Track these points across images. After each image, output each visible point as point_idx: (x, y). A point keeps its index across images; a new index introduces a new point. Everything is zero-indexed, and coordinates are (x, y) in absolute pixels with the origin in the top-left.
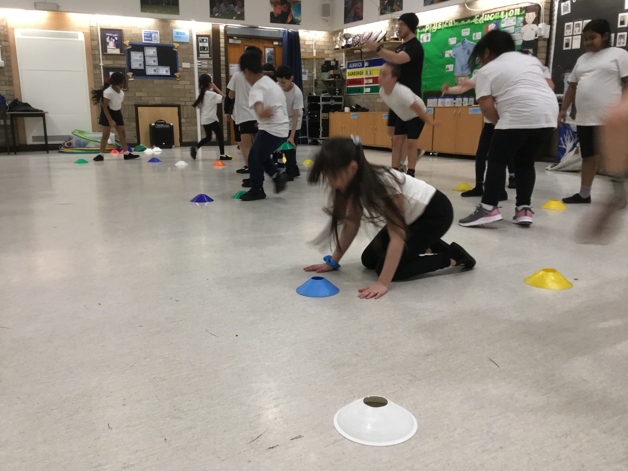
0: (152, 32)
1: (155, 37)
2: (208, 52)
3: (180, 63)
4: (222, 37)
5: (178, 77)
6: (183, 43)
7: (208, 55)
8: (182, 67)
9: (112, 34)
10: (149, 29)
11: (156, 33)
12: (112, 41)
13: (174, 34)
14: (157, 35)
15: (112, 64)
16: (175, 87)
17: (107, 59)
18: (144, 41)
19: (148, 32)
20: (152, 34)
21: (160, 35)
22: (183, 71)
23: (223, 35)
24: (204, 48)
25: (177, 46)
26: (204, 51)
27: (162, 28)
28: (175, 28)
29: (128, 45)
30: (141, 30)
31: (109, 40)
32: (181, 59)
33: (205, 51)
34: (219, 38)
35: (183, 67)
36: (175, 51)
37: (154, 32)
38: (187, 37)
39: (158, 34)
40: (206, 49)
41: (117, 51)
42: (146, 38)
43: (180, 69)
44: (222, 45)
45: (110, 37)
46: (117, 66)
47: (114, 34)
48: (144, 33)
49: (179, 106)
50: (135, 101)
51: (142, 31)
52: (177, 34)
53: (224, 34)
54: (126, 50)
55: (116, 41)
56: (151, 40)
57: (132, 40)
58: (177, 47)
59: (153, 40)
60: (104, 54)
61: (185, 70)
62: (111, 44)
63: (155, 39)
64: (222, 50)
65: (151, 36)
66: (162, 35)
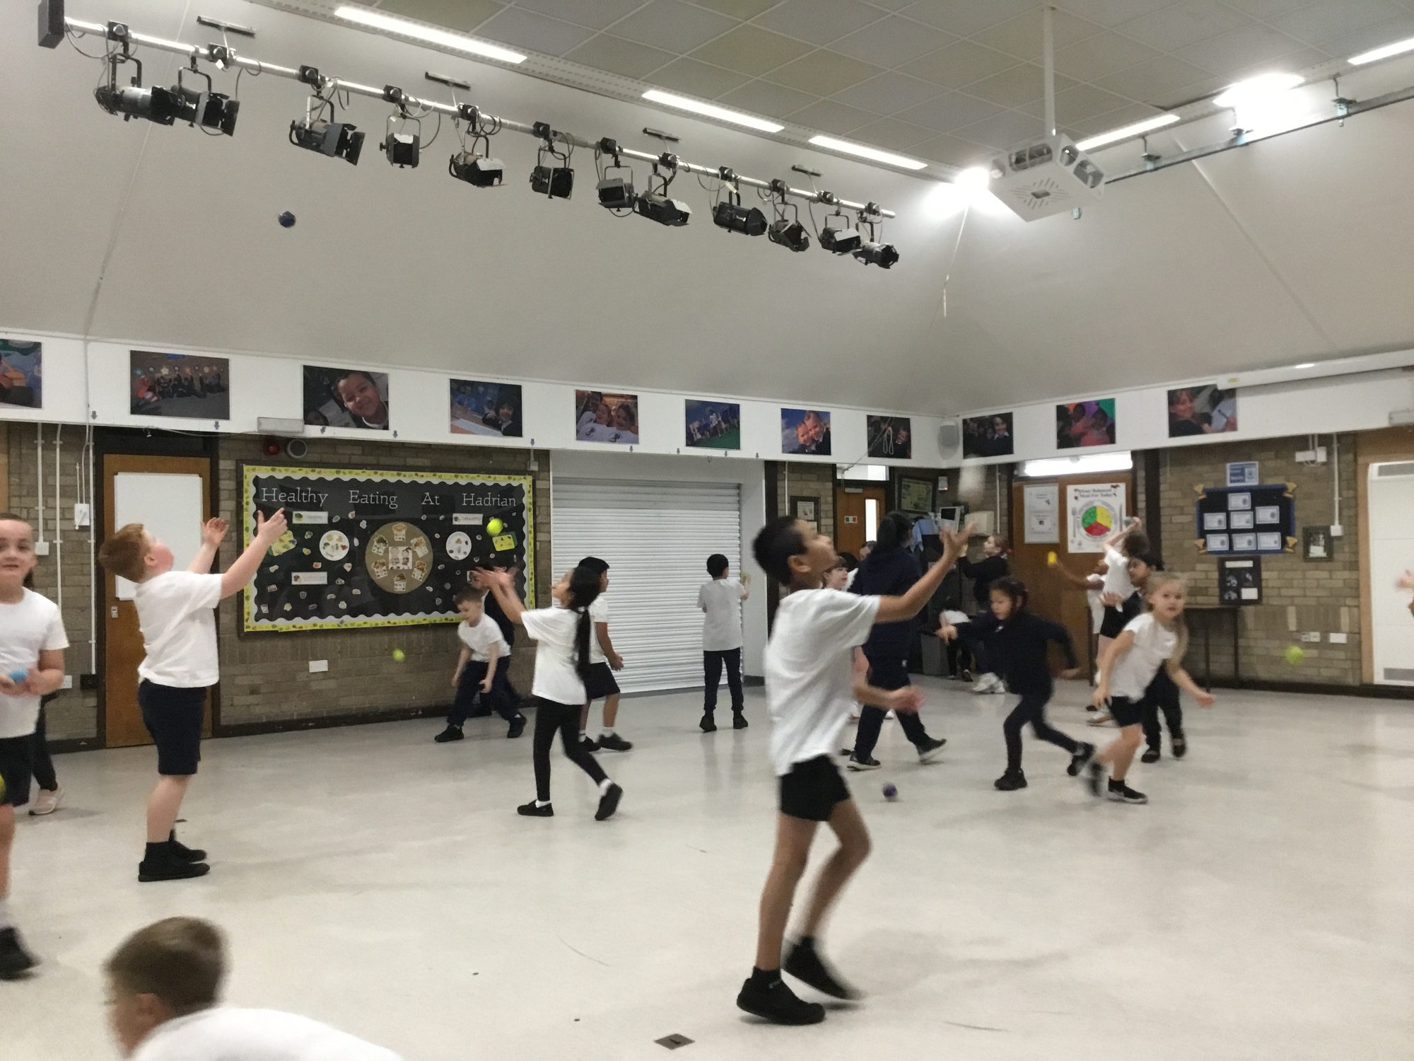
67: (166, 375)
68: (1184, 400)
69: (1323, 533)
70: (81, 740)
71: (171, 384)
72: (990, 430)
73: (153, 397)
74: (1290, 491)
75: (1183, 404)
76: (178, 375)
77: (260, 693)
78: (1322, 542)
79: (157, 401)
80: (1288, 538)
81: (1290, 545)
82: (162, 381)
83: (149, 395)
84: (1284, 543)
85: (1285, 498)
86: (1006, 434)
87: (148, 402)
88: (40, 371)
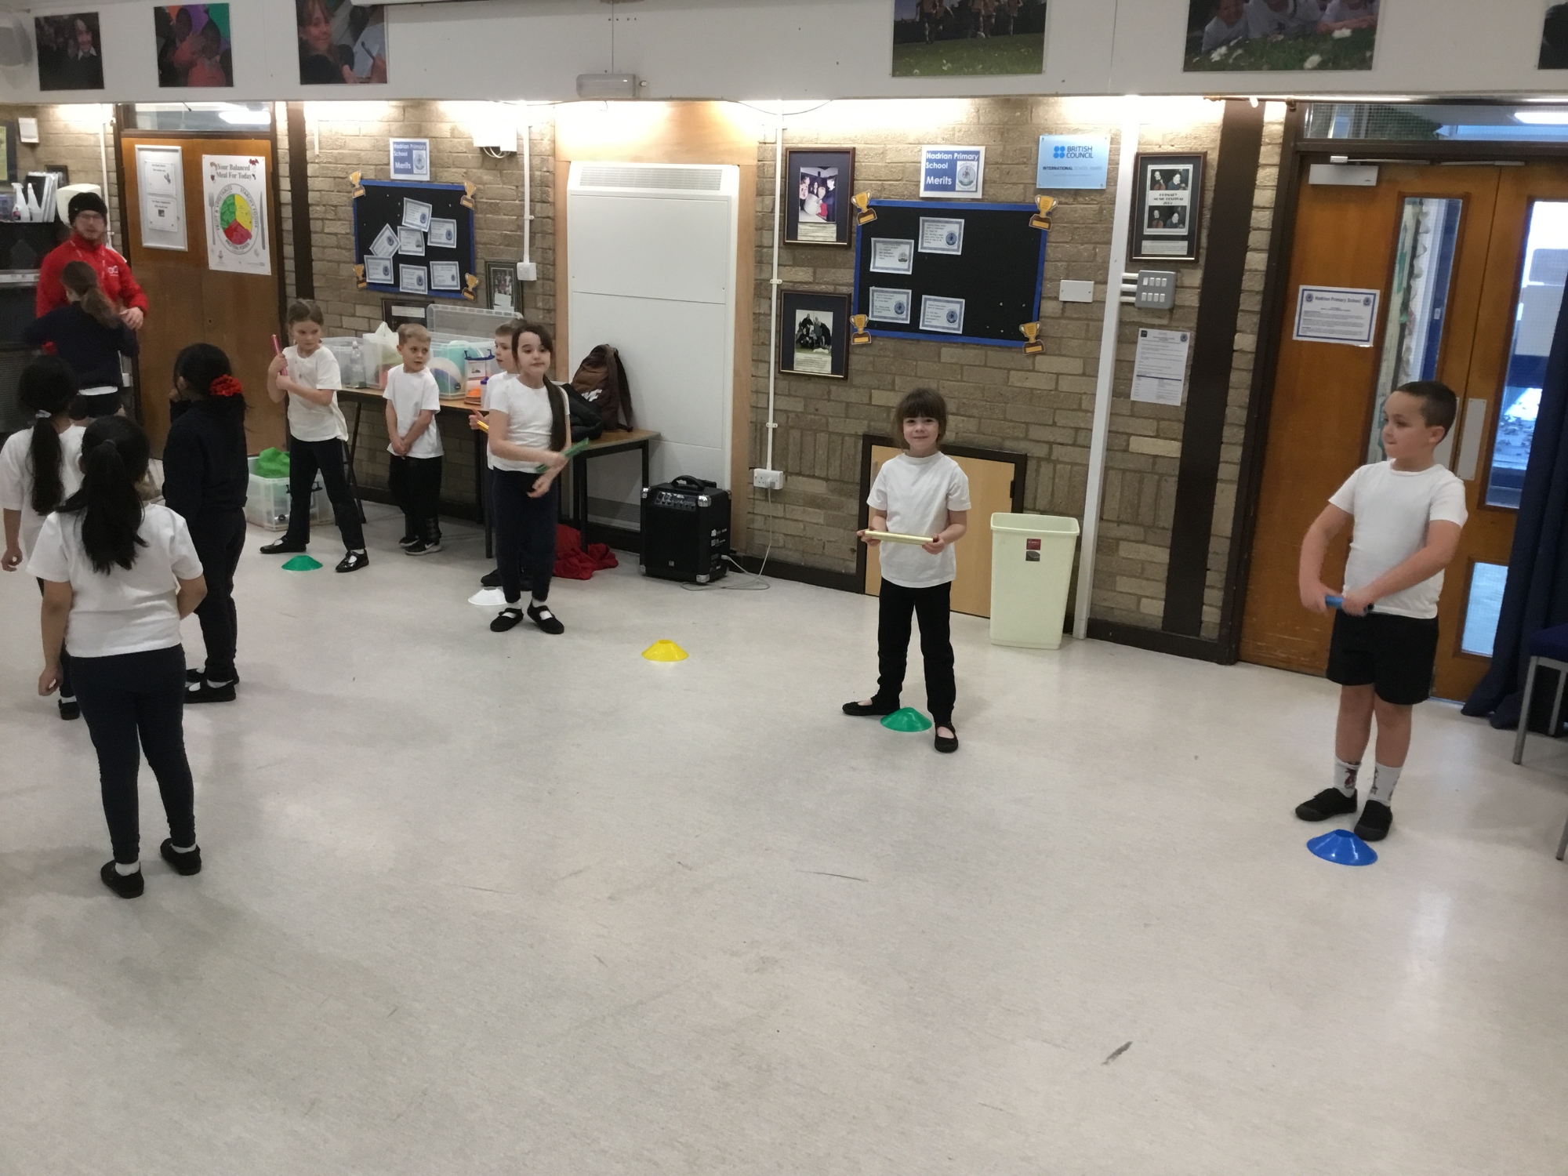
0: (958, 152)
1: (967, 174)
2: (1184, 231)
3: (1052, 280)
4: (1269, 156)
5: (1033, 340)
6: (1076, 193)
7: (1185, 244)
8: (1056, 298)
9: (820, 170)
10: (946, 141)
11: (972, 157)
12: (817, 195)
13: (1045, 157)
14: (975, 163)
15: (811, 280)
16: (1016, 379)
17: (796, 263)
18: (923, 194)
19: (941, 152)
20: (957, 160)
21: (986, 163)
22: (1062, 317)
23: (1278, 150)
24: (1167, 212)
25: (1048, 208)
26: (1165, 226)
27: (1002, 134)
28: (1050, 133)
29: (865, 210)
30: (919, 147)
31: (807, 193)
32: (1059, 264)
33: (1175, 226)
34: (1252, 165)
35: (1062, 298)
36: (1038, 231)
37: (964, 152)
38: (1098, 168)
39: (978, 160)
40: (1175, 218)
41: (828, 234)
42: (930, 180)
43: (1048, 307)
44: (1265, 194)
45: (813, 179)
46: (823, 288)
47: (825, 168)
48: (929, 161)
49: (1021, 462)
50: (866, 422)
51: (920, 150)
52: (1056, 156)
53: (1281, 141)
54: (858, 227)
55: (828, 192)
56: (952, 188)
57: (883, 188)
58: (1049, 214)
59: (958, 187)
60: (785, 244)
61: (1068, 314)
62: (813, 207)
63: (966, 181)
64: (1262, 218)
65: (951, 172)
66: (997, 163)
68: (317, 18)
69: (510, 274)
72: (71, 42)
74: (469, 196)
75: (316, 25)
78: (509, 289)
80: (467, 276)
81: (470, 289)
84: (463, 283)
85: (464, 207)
86: (93, 52)
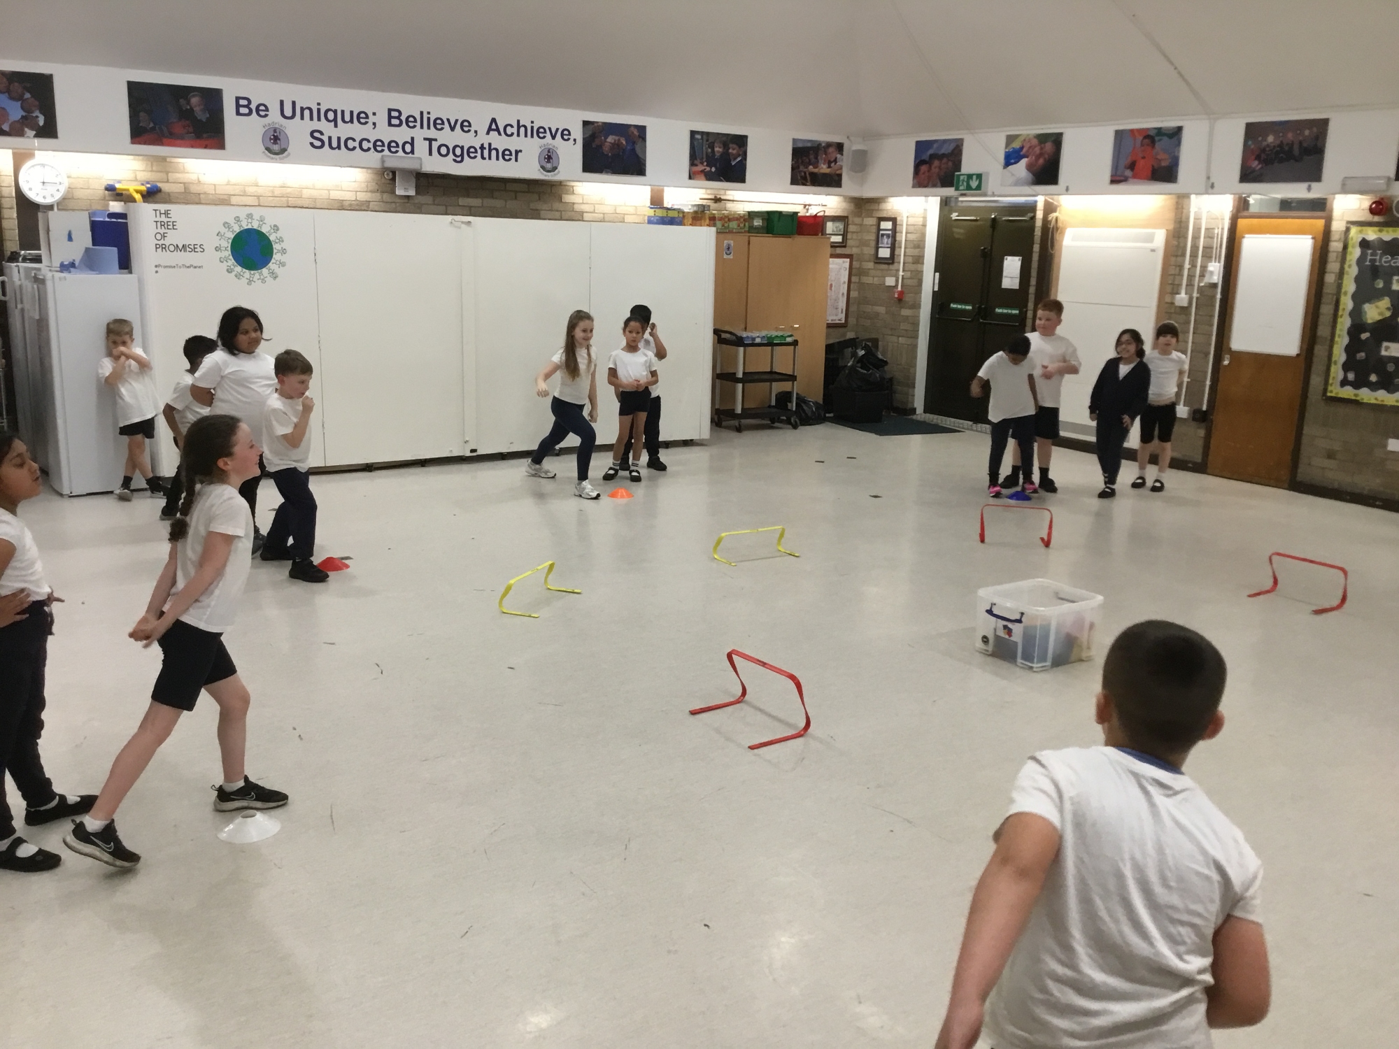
67: (1271, 143)
70: (1190, 462)
71: (1275, 151)
73: (1257, 166)
76: (1282, 142)
77: (1335, 459)
79: (1262, 168)
82: (1267, 149)
83: (1256, 163)
87: (1254, 171)
88: (1179, 151)
